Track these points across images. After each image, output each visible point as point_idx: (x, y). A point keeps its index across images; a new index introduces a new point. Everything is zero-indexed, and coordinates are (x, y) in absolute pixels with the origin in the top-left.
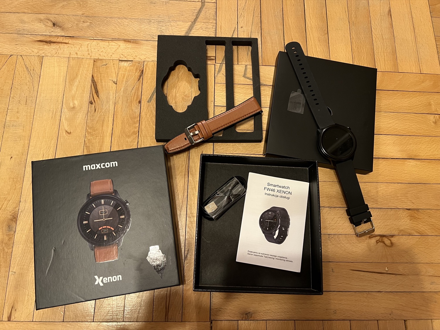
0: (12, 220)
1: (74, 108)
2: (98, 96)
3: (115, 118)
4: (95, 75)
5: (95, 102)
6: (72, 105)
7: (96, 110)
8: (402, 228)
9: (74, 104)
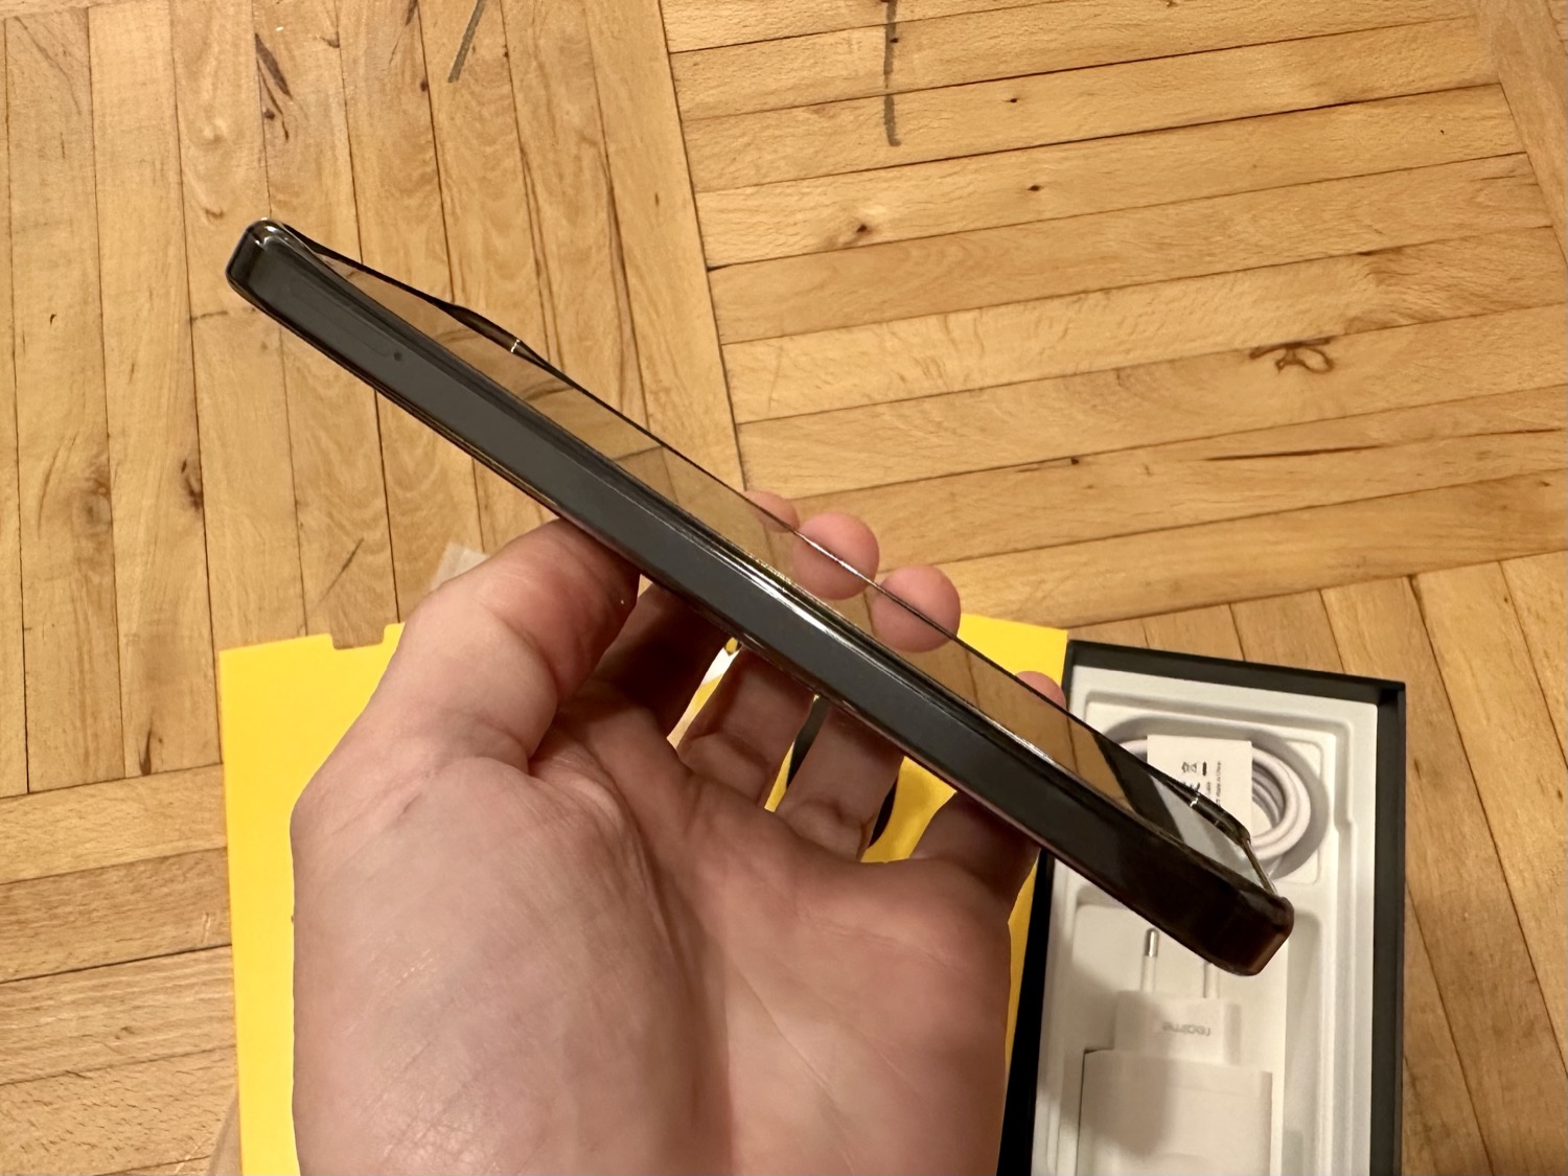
0: (94, 492)
1: (217, 140)
2: (286, 92)
3: (354, 147)
4: (264, 34)
5: (281, 112)
6: (208, 133)
7: (291, 135)
8: (1353, 312)
9: (215, 128)
